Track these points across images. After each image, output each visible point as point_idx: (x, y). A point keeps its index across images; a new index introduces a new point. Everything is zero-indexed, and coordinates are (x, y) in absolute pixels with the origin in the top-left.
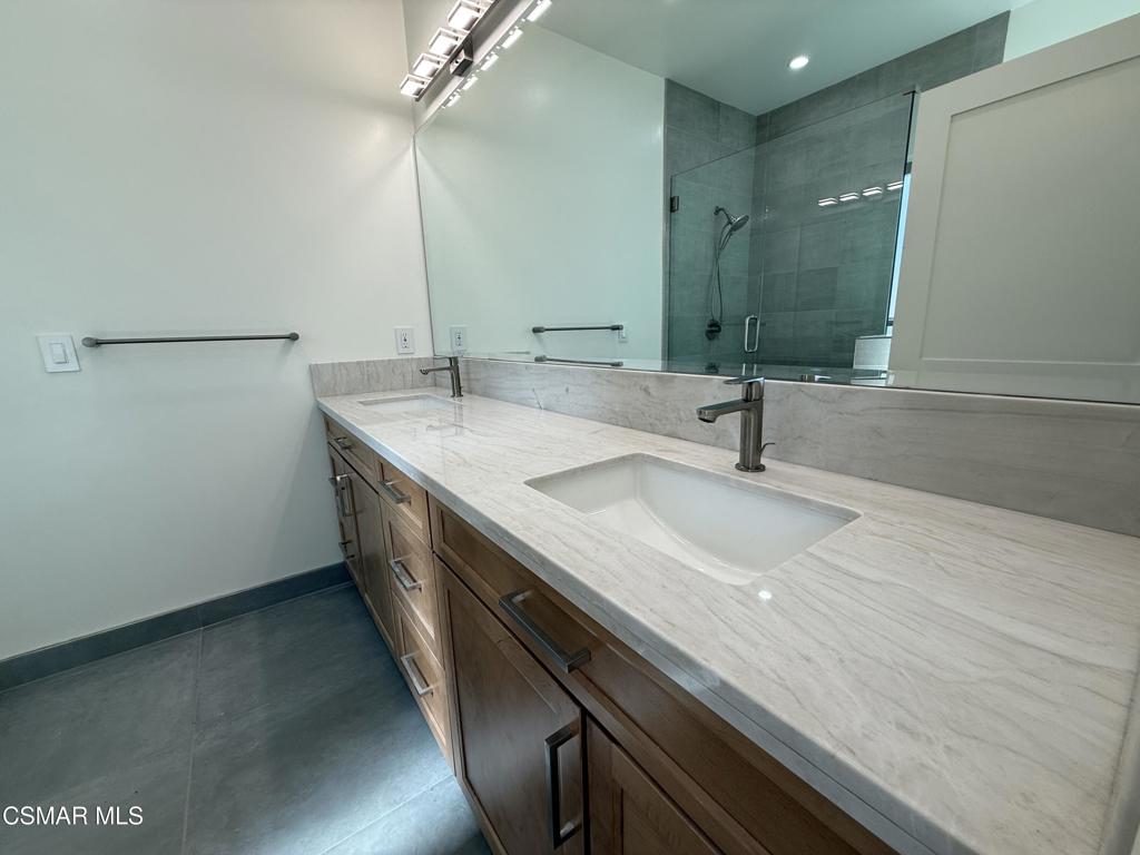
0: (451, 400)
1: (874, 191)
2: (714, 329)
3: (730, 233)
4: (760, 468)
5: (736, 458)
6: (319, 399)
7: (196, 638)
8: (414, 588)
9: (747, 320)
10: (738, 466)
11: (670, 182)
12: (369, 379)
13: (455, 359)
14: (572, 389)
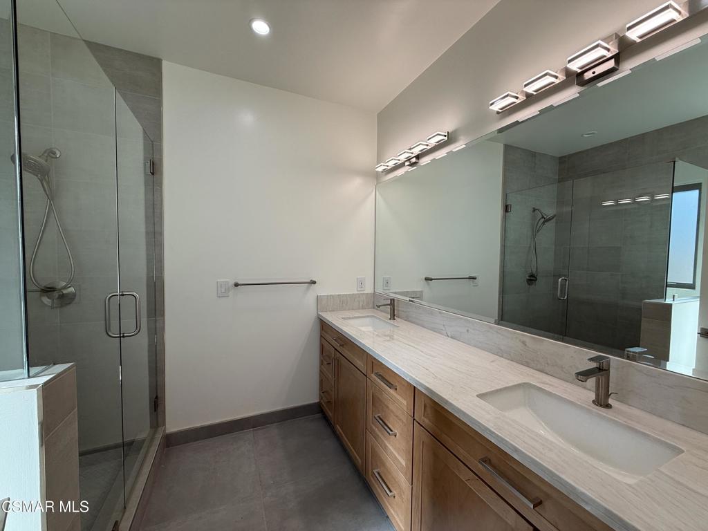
0: (389, 321)
1: (644, 199)
2: (532, 279)
3: (544, 223)
4: (608, 406)
5: (593, 396)
6: (320, 313)
7: (249, 434)
8: (393, 434)
9: (560, 280)
10: (593, 401)
11: (505, 196)
12: (343, 303)
13: (394, 300)
14: (470, 330)
